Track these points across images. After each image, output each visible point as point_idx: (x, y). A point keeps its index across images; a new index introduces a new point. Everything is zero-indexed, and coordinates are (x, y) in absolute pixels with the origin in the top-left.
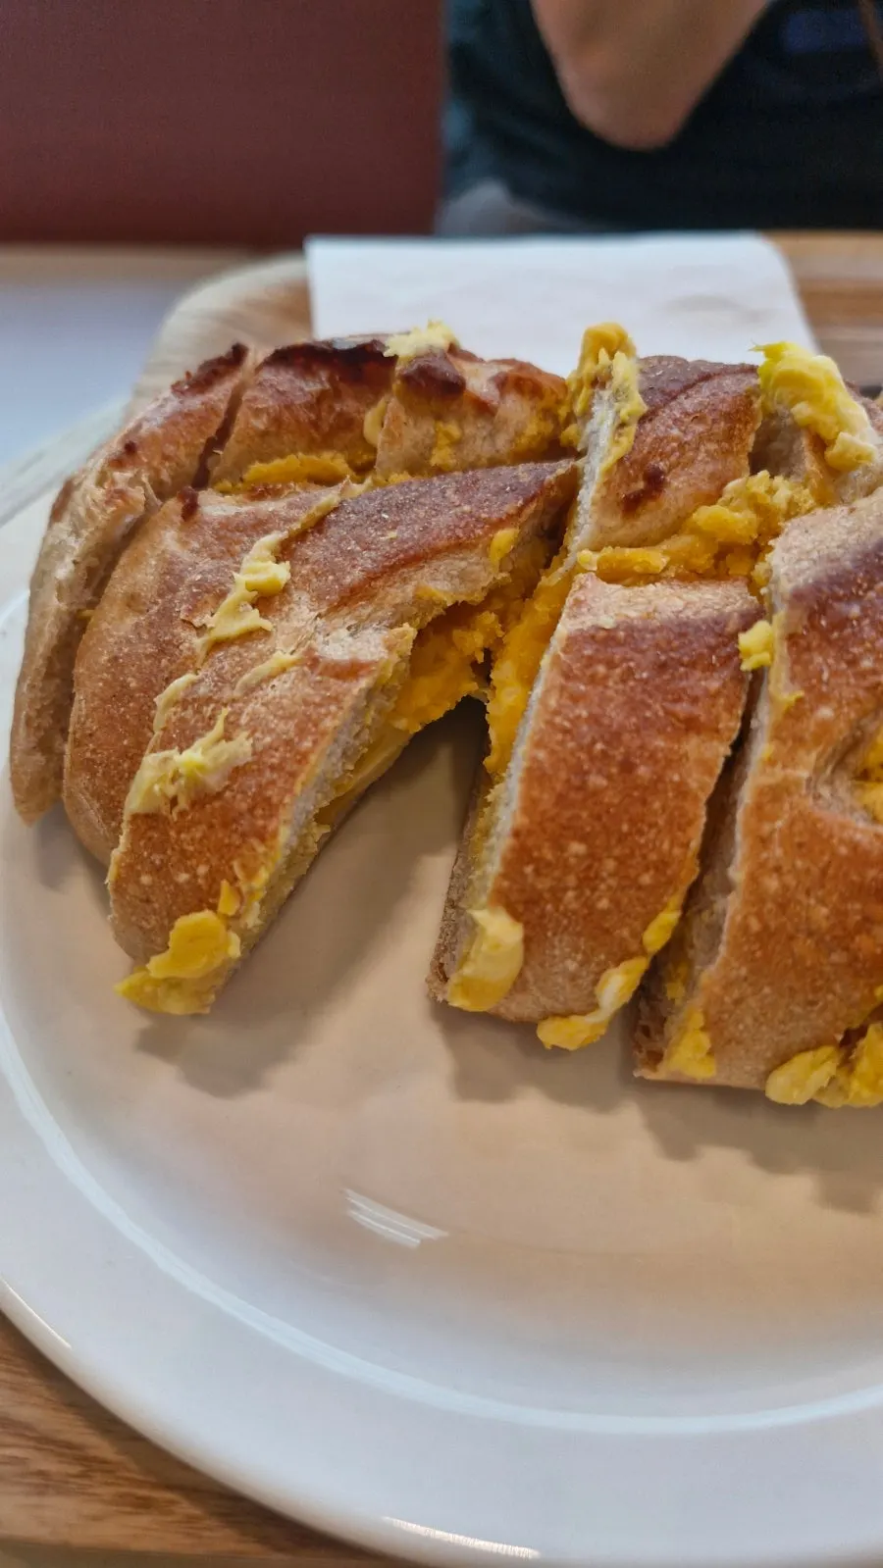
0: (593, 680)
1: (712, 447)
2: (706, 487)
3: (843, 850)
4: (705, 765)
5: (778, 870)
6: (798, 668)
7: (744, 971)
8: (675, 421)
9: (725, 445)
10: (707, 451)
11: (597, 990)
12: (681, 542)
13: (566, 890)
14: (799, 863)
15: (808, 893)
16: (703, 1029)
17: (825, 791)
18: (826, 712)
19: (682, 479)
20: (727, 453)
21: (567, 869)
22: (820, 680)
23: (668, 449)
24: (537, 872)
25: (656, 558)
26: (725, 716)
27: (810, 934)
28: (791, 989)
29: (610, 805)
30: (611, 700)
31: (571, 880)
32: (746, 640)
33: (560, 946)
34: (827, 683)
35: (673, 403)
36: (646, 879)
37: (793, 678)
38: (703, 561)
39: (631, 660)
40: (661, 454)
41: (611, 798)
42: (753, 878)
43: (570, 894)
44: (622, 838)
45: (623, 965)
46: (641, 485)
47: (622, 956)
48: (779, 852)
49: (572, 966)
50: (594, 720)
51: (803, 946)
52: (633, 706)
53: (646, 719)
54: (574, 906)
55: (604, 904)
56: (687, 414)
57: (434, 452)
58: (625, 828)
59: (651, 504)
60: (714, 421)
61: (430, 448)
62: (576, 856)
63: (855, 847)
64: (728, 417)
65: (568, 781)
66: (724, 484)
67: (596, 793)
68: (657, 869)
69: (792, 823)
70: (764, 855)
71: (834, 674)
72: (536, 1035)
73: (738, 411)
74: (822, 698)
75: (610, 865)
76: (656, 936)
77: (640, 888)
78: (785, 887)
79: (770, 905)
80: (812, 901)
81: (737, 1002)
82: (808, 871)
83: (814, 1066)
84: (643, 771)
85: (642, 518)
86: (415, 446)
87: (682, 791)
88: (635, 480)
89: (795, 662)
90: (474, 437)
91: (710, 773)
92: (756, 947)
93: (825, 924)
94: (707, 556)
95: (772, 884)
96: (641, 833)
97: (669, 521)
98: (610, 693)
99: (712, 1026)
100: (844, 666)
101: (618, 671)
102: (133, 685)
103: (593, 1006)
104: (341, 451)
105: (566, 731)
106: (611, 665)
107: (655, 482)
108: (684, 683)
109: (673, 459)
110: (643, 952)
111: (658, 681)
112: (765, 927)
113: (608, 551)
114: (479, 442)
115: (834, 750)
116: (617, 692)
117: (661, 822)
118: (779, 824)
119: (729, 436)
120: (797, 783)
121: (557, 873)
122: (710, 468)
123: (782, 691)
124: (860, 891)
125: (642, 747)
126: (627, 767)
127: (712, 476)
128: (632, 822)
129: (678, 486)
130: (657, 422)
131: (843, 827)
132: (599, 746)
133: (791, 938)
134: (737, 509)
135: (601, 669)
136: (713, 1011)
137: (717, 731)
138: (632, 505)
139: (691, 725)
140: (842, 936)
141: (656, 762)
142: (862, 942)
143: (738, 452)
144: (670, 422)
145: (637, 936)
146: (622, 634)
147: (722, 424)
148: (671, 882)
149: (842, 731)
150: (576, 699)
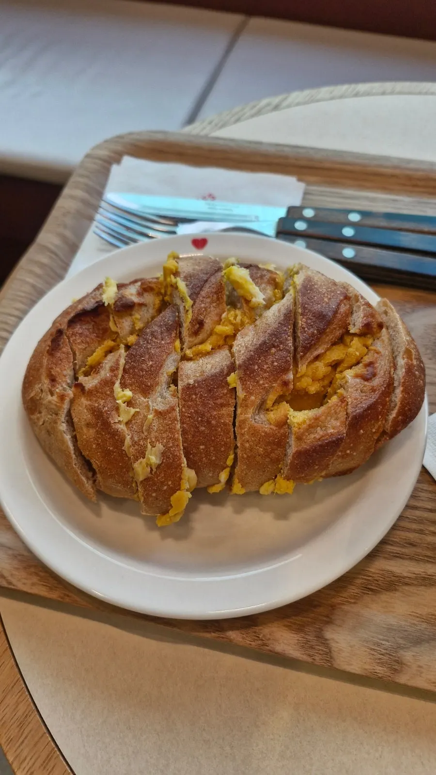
0: (192, 400)
1: (214, 304)
2: (216, 318)
3: (263, 434)
4: (228, 415)
5: (248, 441)
6: (243, 386)
7: (245, 467)
8: (202, 301)
9: (218, 302)
10: (213, 307)
11: (220, 478)
12: (213, 339)
13: (202, 458)
14: (253, 439)
15: (257, 446)
16: (239, 482)
17: (257, 417)
18: (253, 398)
19: (208, 319)
20: (218, 305)
21: (201, 453)
22: (250, 389)
23: (202, 311)
24: (193, 456)
25: (208, 347)
26: (230, 399)
27: (259, 456)
28: (258, 469)
29: (207, 434)
30: (199, 405)
31: (204, 456)
32: (229, 379)
33: (206, 471)
34: (252, 389)
35: (199, 296)
36: (223, 449)
37: (243, 390)
38: (221, 342)
39: (201, 391)
40: (201, 314)
41: (207, 432)
42: (242, 444)
43: (204, 459)
44: (213, 441)
45: (224, 471)
46: (198, 326)
47: (224, 468)
48: (247, 437)
49: (211, 475)
50: (196, 412)
51: (258, 458)
52: (204, 405)
53: (210, 408)
54: (206, 461)
55: (214, 458)
56: (204, 297)
57: (135, 325)
58: (213, 438)
59: (202, 330)
60: (212, 296)
61: (134, 325)
62: (203, 449)
63: (266, 433)
64: (216, 293)
65: (194, 431)
66: (221, 315)
67: (203, 432)
68: (224, 446)
69: (249, 428)
70: (244, 438)
71: (253, 386)
72: (207, 492)
73: (218, 289)
74: (251, 394)
75: (212, 449)
76: (229, 462)
77: (222, 452)
78: (251, 445)
79: (248, 450)
80: (258, 447)
81: (246, 474)
82: (255, 440)
83: (270, 485)
84: (213, 422)
85: (201, 335)
86: (129, 327)
87: (225, 424)
88: (196, 325)
89: (243, 385)
90: (144, 314)
91: (231, 417)
92: (247, 461)
93: (262, 453)
94: (222, 340)
95: (247, 445)
96: (217, 438)
97: (208, 333)
98: (198, 403)
99: (240, 481)
100: (255, 383)
101: (199, 396)
102: (111, 448)
103: (219, 482)
104: (108, 339)
105: (189, 417)
106: (196, 394)
107: (201, 324)
108: (217, 394)
109: (204, 314)
110: (227, 466)
111: (210, 395)
112: (248, 456)
113: (194, 349)
114: (146, 314)
115: (257, 406)
116: (200, 402)
117: (222, 434)
118: (246, 429)
119: (218, 299)
120: (248, 418)
121: (199, 455)
122: (216, 312)
123: (241, 394)
124: (269, 443)
125: (211, 416)
126: (209, 422)
127: (217, 314)
128: (214, 437)
129: (208, 323)
130: (196, 305)
131: (262, 428)
132: (200, 419)
133: (255, 457)
134: (226, 326)
135: (194, 397)
136: (240, 478)
137: (229, 404)
138: (196, 333)
139: (222, 405)
140: (267, 455)
141: (216, 418)
142: (273, 455)
143: (222, 303)
144: (200, 303)
145: (225, 463)
146: (196, 384)
147: (215, 296)
148: (230, 447)
149: (258, 401)
150: (189, 407)
